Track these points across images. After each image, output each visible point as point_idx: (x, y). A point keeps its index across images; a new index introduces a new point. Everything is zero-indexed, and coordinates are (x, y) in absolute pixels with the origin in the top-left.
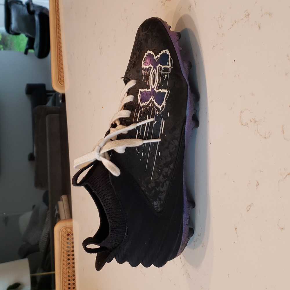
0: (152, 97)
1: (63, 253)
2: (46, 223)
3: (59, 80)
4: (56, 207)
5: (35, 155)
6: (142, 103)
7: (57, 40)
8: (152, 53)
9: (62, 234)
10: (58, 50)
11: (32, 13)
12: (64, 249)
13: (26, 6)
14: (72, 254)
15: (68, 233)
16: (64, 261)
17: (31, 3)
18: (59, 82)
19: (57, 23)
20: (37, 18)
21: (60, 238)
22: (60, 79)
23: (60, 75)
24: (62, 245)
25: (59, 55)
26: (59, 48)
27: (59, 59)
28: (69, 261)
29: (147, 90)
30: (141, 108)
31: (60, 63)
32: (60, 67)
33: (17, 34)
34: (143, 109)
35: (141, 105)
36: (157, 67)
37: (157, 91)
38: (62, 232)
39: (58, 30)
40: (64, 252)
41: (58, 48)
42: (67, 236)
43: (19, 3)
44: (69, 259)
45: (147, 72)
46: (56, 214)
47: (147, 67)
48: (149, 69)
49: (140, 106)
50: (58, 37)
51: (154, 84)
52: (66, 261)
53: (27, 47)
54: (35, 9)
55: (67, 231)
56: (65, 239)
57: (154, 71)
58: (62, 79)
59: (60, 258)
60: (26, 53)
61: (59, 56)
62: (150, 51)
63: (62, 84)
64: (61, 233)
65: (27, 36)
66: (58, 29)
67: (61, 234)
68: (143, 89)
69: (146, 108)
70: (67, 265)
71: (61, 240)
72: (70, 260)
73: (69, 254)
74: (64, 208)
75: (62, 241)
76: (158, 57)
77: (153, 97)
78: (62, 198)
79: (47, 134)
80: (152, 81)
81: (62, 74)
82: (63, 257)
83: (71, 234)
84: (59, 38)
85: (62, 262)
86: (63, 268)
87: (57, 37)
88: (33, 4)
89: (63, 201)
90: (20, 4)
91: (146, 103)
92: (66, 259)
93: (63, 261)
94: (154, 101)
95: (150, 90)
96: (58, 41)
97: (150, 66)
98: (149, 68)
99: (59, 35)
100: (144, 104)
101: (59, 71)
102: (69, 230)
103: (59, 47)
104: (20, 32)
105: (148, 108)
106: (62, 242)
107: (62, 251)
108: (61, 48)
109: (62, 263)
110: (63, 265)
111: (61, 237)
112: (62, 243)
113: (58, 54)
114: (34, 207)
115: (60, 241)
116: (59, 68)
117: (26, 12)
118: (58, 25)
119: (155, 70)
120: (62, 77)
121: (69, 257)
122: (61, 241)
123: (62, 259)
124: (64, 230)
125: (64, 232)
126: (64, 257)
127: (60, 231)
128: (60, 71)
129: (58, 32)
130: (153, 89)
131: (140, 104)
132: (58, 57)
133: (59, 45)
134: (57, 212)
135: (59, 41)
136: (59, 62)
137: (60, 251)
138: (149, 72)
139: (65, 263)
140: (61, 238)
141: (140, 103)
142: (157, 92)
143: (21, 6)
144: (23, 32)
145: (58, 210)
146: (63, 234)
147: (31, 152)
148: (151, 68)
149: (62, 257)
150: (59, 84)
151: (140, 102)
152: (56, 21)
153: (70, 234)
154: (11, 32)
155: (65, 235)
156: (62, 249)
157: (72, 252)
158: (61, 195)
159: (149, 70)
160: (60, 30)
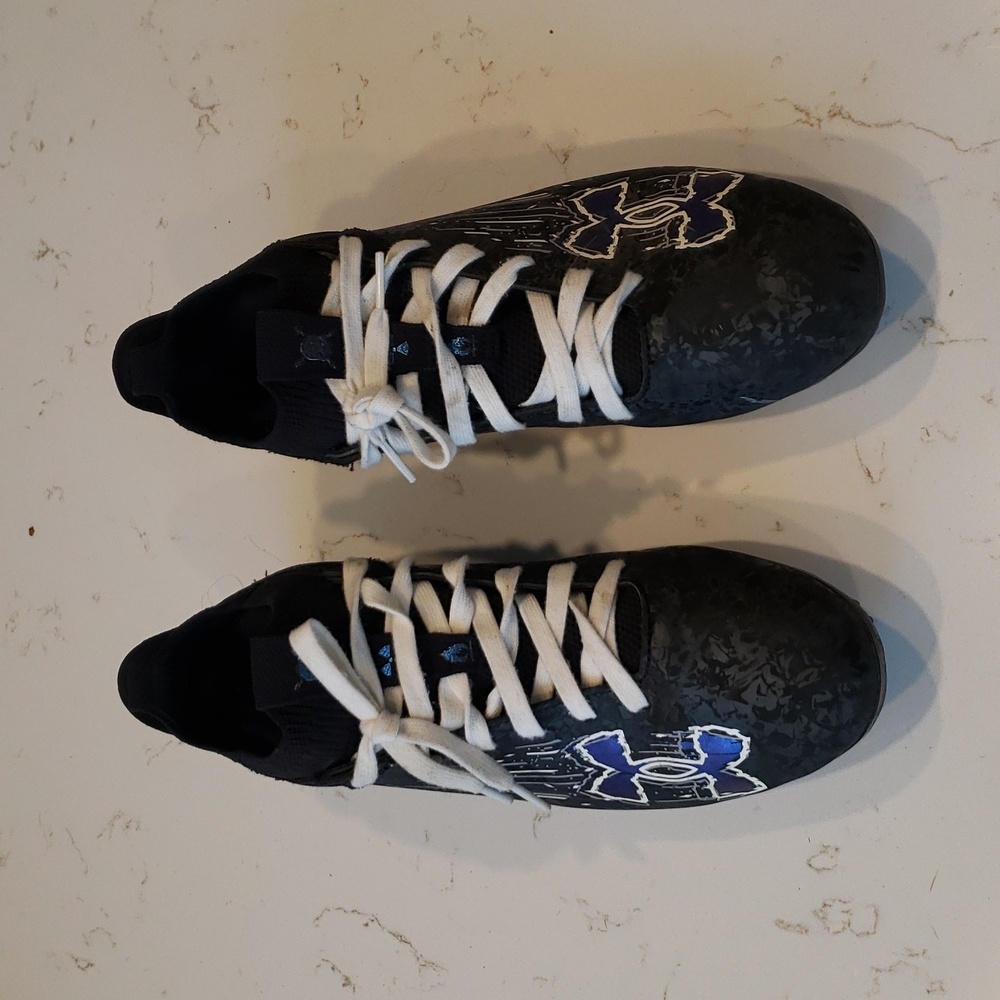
0: (613, 770)
6: (585, 748)
8: (744, 754)
29: (627, 754)
30: (570, 750)
34: (568, 756)
35: (579, 747)
36: (704, 775)
37: (634, 780)
45: (680, 748)
47: (697, 746)
48: (693, 754)
49: (575, 744)
51: (651, 770)
57: (689, 770)
62: (748, 747)
68: (628, 739)
69: (575, 760)
76: (735, 773)
77: (613, 772)
80: (658, 764)
91: (591, 757)
94: (605, 775)
95: (631, 762)
97: (704, 756)
98: (695, 751)
100: (585, 753)
105: (578, 764)
119: (695, 770)
130: (636, 769)
131: (579, 742)
138: (683, 754)
141: (583, 743)
142: (632, 780)
148: (697, 757)
151: (586, 740)
159: (690, 753)
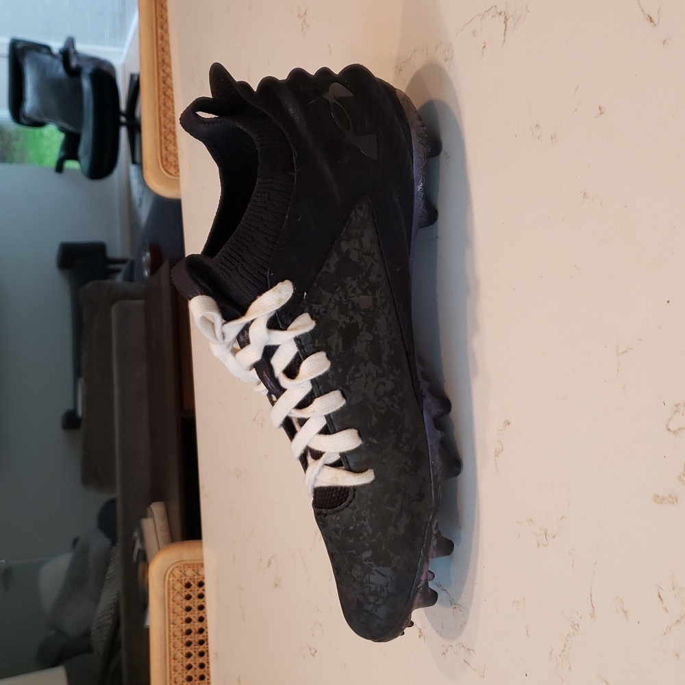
1: (172, 638)
2: (108, 578)
3: (162, 162)
4: (136, 535)
5: (80, 413)
7: (158, 56)
9: (171, 582)
10: (161, 82)
11: (74, 73)
12: (176, 626)
13: (61, 57)
14: (197, 640)
15: (186, 580)
16: (177, 661)
17: (71, 51)
18: (163, 166)
19: (158, 12)
20: (86, 84)
21: (164, 594)
22: (167, 160)
23: (166, 148)
24: (172, 615)
25: (163, 97)
26: (163, 77)
27: (163, 108)
28: (189, 661)
31: (165, 116)
32: (165, 127)
33: (38, 124)
38: (171, 579)
39: (160, 31)
40: (175, 636)
41: (161, 79)
42: (184, 589)
43: (45, 50)
44: (189, 655)
46: (136, 552)
50: (160, 49)
52: (180, 660)
53: (63, 154)
54: (81, 64)
55: (185, 575)
56: (179, 598)
58: (171, 159)
59: (165, 654)
60: (59, 168)
61: (164, 100)
63: (170, 174)
64: (169, 581)
65: (62, 129)
66: (162, 28)
67: (169, 583)
70: (185, 672)
71: (169, 602)
72: (192, 658)
73: (191, 640)
74: (157, 536)
75: (171, 603)
78: (151, 509)
79: (114, 350)
81: (171, 147)
82: (172, 650)
83: (194, 582)
84: (162, 53)
85: (170, 662)
86: (173, 679)
87: (157, 48)
88: (76, 53)
89: (153, 517)
90: (46, 54)
92: (182, 653)
93: (172, 661)
96: (160, 60)
99: (162, 44)
101: (163, 138)
102: (190, 572)
103: (162, 74)
104: (46, 119)
106: (171, 607)
107: (170, 631)
108: (169, 79)
109: (170, 666)
110: (173, 673)
111: (169, 593)
112: (169, 608)
113: (161, 93)
114: (75, 542)
115: (164, 604)
116: (163, 130)
117: (61, 70)
118: (162, 17)
120: (171, 153)
121: (189, 650)
122: (169, 604)
123: (170, 654)
124: (177, 572)
125: (176, 579)
126: (174, 647)
127: (165, 576)
128: (165, 137)
129: (159, 36)
132: (161, 101)
133: (164, 71)
134: (138, 546)
135: (163, 61)
136: (162, 116)
137: (165, 632)
139: (179, 664)
140: (169, 596)
143: (47, 58)
144: (54, 120)
145: (142, 540)
146: (173, 585)
147: (70, 407)
149: (170, 648)
150: (162, 173)
152: (156, 7)
153: (192, 583)
154: (23, 120)
155: (178, 586)
156: (170, 627)
157: (196, 635)
158: (150, 504)
160: (166, 31)
